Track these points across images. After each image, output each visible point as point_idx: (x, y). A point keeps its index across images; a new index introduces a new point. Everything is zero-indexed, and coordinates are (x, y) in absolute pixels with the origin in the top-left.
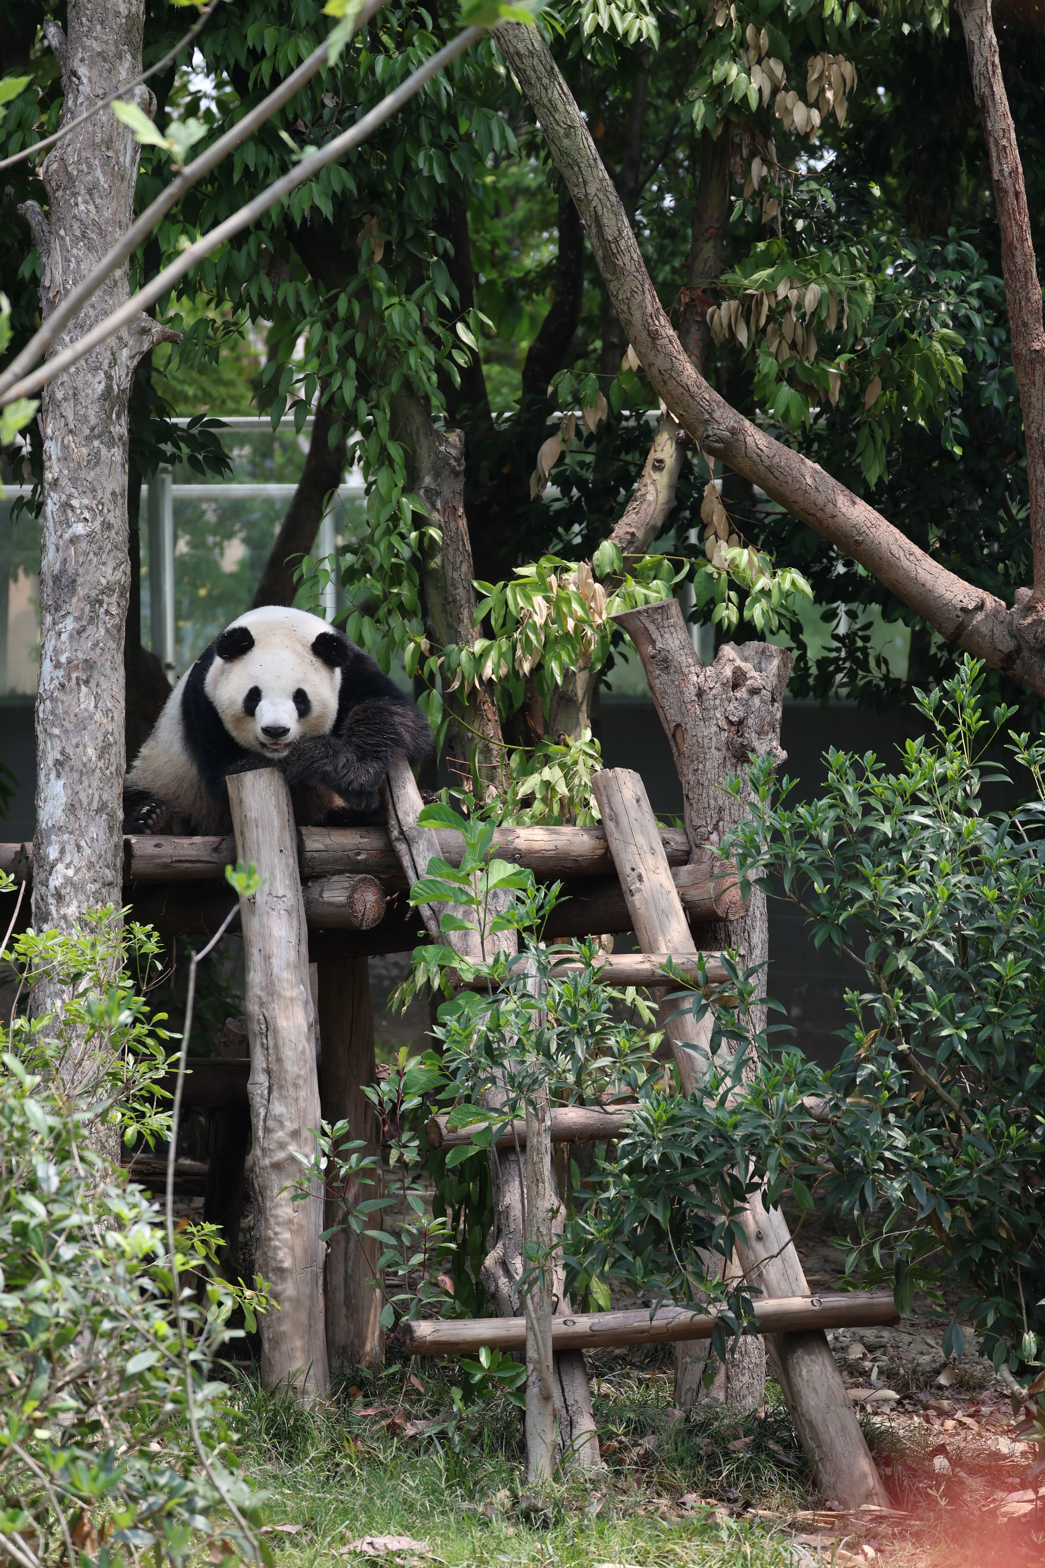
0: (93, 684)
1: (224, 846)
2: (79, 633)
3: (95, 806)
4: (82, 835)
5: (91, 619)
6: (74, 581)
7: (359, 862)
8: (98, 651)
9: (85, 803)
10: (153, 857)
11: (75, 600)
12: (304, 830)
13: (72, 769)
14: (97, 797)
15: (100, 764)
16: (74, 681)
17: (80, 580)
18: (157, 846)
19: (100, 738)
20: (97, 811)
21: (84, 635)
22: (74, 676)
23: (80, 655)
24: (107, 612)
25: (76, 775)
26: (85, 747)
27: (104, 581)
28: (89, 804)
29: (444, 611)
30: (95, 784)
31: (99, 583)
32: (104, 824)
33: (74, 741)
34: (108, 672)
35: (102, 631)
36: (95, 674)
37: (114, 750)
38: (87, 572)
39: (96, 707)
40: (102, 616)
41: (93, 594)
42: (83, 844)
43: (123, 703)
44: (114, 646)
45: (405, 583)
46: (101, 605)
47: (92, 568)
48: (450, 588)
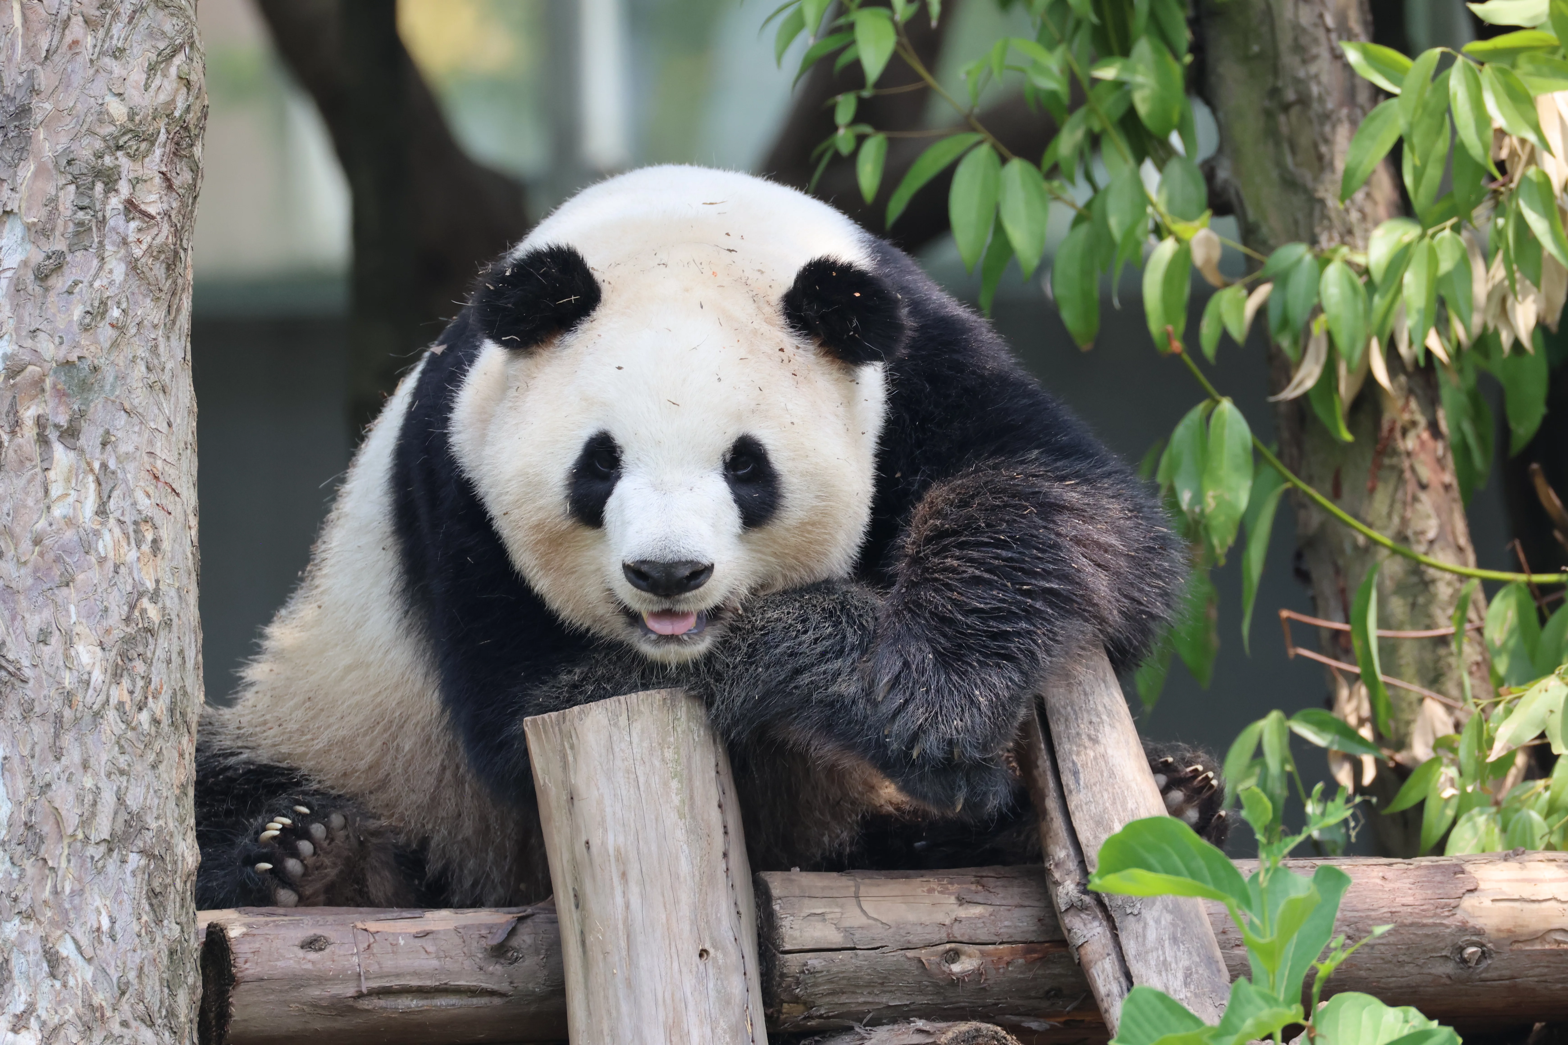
0: (90, 438)
1: (525, 938)
2: (42, 276)
3: (103, 827)
4: (64, 922)
5: (82, 230)
6: (24, 111)
7: (955, 982)
8: (106, 333)
9: (72, 820)
10: (297, 981)
11: (27, 170)
12: (776, 882)
13: (27, 711)
14: (108, 798)
15: (119, 693)
16: (29, 431)
17: (43, 108)
18: (312, 944)
19: (118, 611)
20: (110, 844)
21: (60, 283)
22: (29, 413)
23: (48, 348)
24: (131, 207)
25: (40, 731)
26: (69, 641)
27: (118, 110)
28: (86, 821)
29: (1272, 133)
30: (103, 757)
31: (103, 115)
32: (133, 886)
33: (35, 623)
34: (140, 398)
35: (118, 270)
36: (97, 407)
37: (163, 645)
38: (64, 82)
39: (102, 511)
40: (116, 221)
41: (85, 150)
42: (66, 949)
43: (190, 496)
44: (156, 314)
45: (1143, 48)
46: (111, 187)
47: (80, 70)
48: (1289, 60)
